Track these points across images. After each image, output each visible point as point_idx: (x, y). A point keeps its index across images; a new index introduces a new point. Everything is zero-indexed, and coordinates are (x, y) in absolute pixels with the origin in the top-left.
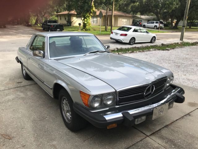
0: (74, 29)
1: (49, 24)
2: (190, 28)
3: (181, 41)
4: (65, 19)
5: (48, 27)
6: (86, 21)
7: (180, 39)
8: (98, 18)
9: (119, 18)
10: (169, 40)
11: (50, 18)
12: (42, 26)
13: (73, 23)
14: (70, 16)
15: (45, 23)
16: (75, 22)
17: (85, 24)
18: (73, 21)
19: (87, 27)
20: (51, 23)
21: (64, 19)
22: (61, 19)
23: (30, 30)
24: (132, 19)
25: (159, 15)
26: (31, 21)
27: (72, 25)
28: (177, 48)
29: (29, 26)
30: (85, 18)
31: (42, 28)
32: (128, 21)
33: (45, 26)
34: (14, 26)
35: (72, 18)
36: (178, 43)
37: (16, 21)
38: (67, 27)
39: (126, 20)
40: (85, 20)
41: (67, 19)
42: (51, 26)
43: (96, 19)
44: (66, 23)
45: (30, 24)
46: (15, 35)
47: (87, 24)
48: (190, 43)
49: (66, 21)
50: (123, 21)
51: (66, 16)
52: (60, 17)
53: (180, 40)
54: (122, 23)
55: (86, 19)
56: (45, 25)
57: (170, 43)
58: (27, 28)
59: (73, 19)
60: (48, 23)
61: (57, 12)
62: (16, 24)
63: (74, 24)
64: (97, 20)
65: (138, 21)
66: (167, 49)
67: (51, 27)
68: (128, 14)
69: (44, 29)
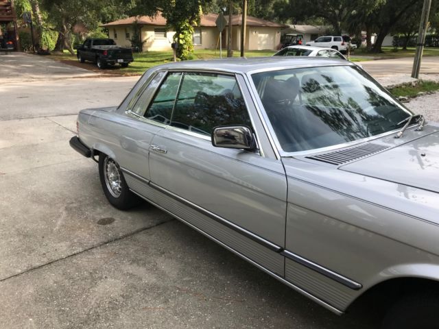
0: (152, 59)
1: (96, 47)
2: (405, 49)
3: (415, 79)
4: (127, 36)
5: (94, 54)
6: (182, 39)
7: (411, 75)
8: (202, 33)
9: (252, 31)
10: (388, 78)
11: (89, 35)
12: (78, 52)
13: (145, 45)
14: (139, 28)
15: (86, 47)
16: (151, 43)
17: (181, 45)
18: (145, 41)
19: (186, 53)
21: (124, 36)
22: (116, 36)
23: (48, 64)
24: (280, 33)
25: (339, 23)
26: (44, 43)
27: (144, 49)
28: (422, 95)
29: (44, 53)
30: (179, 31)
31: (78, 58)
32: (272, 38)
33: (86, 52)
34: (6, 54)
35: (142, 33)
36: (410, 84)
37: (11, 43)
39: (267, 35)
40: (181, 36)
41: (131, 35)
42: (102, 52)
43: (199, 35)
44: (131, 45)
45: (45, 48)
46: (18, 76)
47: (185, 46)
48: (435, 83)
49: (130, 40)
50: (261, 37)
51: (128, 29)
52: (115, 31)
53: (413, 76)
54: (259, 42)
55: (183, 33)
56: (85, 50)
57: (395, 84)
58: (40, 60)
59: (146, 35)
60: (94, 45)
61: (104, 22)
62: (11, 51)
63: (150, 46)
64: (201, 37)
65: (293, 36)
66: (403, 99)
67: (101, 56)
68: (270, 20)
69: (83, 61)
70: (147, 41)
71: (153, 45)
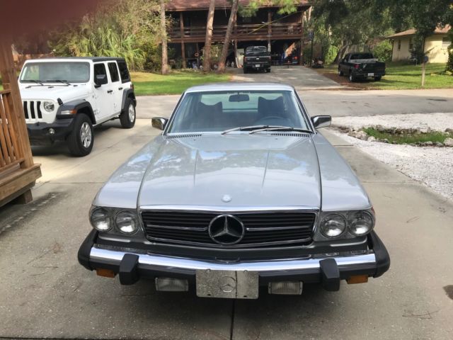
1: (352, 61)
4: (411, 46)
5: (349, 68)
12: (339, 66)
15: (345, 61)
16: (435, 54)
18: (428, 52)
20: (358, 60)
21: (408, 46)
22: (399, 48)
31: (339, 71)
33: (345, 66)
35: (427, 43)
38: (407, 67)
44: (410, 56)
49: (411, 51)
52: (400, 42)
59: (430, 45)
60: (351, 59)
63: (433, 58)
67: (353, 69)
69: (342, 74)
70: (431, 52)
71: (438, 56)
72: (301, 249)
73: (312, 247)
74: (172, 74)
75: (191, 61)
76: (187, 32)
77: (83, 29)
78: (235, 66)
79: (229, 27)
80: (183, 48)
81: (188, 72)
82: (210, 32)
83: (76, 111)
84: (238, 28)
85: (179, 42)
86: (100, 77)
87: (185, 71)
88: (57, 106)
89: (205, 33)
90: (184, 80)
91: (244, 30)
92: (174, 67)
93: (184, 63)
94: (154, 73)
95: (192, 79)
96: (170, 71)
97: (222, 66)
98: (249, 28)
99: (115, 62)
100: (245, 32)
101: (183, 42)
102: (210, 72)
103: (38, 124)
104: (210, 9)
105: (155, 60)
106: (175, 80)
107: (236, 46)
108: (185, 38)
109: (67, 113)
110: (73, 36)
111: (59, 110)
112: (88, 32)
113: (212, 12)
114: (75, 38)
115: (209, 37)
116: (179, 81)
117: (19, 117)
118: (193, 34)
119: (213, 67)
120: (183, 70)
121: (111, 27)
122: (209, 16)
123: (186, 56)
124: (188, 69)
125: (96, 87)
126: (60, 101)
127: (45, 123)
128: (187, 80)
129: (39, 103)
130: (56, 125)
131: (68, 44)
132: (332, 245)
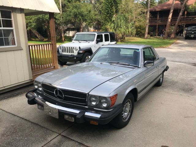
72: (82, 107)
73: (87, 107)
74: (150, 38)
75: (160, 33)
76: (160, 20)
77: (113, 20)
78: (183, 36)
79: (179, 18)
80: (157, 27)
81: (157, 38)
82: (170, 20)
83: (84, 52)
84: (187, 18)
85: (156, 25)
86: (99, 39)
87: (156, 38)
88: (78, 49)
89: (167, 21)
90: (152, 42)
91: (190, 18)
92: (151, 36)
93: (157, 34)
94: (142, 38)
95: (157, 41)
96: (149, 37)
97: (173, 36)
98: (193, 17)
99: (109, 34)
100: (190, 20)
101: (157, 25)
102: (167, 38)
103: (71, 55)
104: (171, 9)
105: (143, 32)
106: (148, 42)
107: (184, 26)
108: (159, 22)
109: (81, 52)
110: (108, 23)
111: (79, 51)
112: (114, 21)
113: (172, 11)
114: (109, 23)
115: (169, 22)
116: (150, 42)
117: (55, 52)
118: (164, 21)
119: (169, 36)
120: (155, 37)
121: (123, 19)
122: (170, 12)
123: (158, 31)
124: (158, 37)
125: (96, 43)
126: (80, 47)
127: (74, 55)
128: (154, 42)
129: (73, 48)
130: (77, 56)
131: (106, 26)
132: (95, 109)
